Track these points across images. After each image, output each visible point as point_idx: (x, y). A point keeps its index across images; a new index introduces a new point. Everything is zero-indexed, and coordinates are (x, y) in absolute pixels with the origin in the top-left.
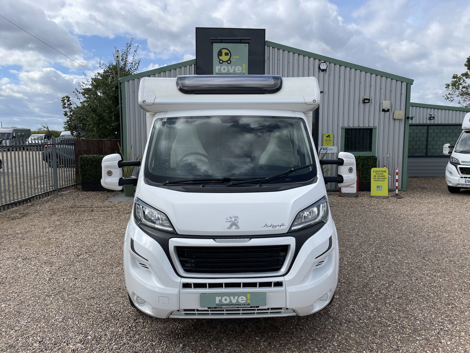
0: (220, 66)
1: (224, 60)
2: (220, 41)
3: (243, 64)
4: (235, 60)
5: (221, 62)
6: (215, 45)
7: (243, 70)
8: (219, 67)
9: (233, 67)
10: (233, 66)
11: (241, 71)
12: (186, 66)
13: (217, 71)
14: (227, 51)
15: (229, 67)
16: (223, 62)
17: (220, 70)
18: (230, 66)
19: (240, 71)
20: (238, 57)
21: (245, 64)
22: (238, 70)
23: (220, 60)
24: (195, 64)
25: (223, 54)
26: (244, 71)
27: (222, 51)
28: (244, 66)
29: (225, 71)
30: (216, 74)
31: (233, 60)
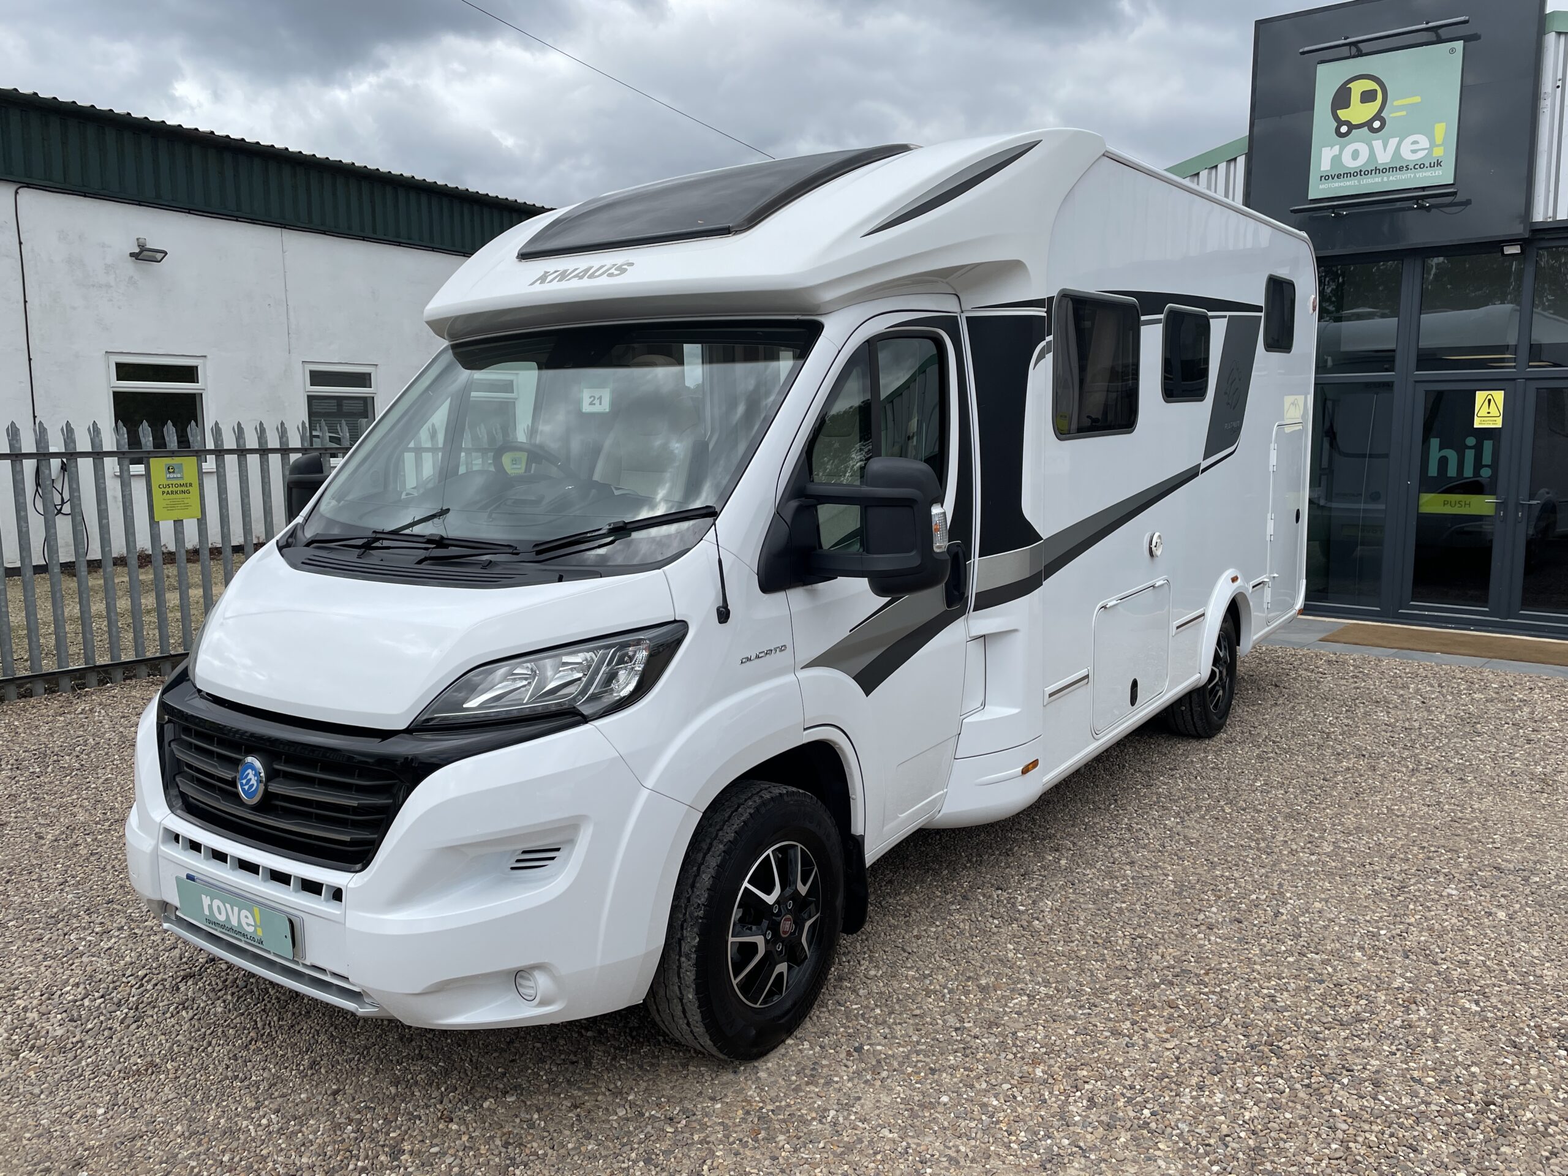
0: (1337, 148)
1: (1355, 122)
2: (1345, 51)
3: (1438, 127)
4: (1404, 113)
5: (1344, 130)
6: (1322, 69)
7: (1439, 145)
8: (1336, 150)
9: (1393, 142)
10: (1392, 140)
11: (1428, 151)
12: (1216, 167)
13: (1327, 166)
14: (1370, 85)
15: (1377, 144)
16: (1352, 127)
17: (1336, 160)
18: (1381, 141)
19: (1418, 151)
20: (1417, 99)
21: (1443, 125)
22: (1414, 151)
23: (1340, 123)
24: (1247, 155)
25: (1355, 97)
26: (1438, 152)
27: (1350, 88)
28: (1440, 130)
29: (1360, 162)
30: (1323, 177)
31: (1392, 115)
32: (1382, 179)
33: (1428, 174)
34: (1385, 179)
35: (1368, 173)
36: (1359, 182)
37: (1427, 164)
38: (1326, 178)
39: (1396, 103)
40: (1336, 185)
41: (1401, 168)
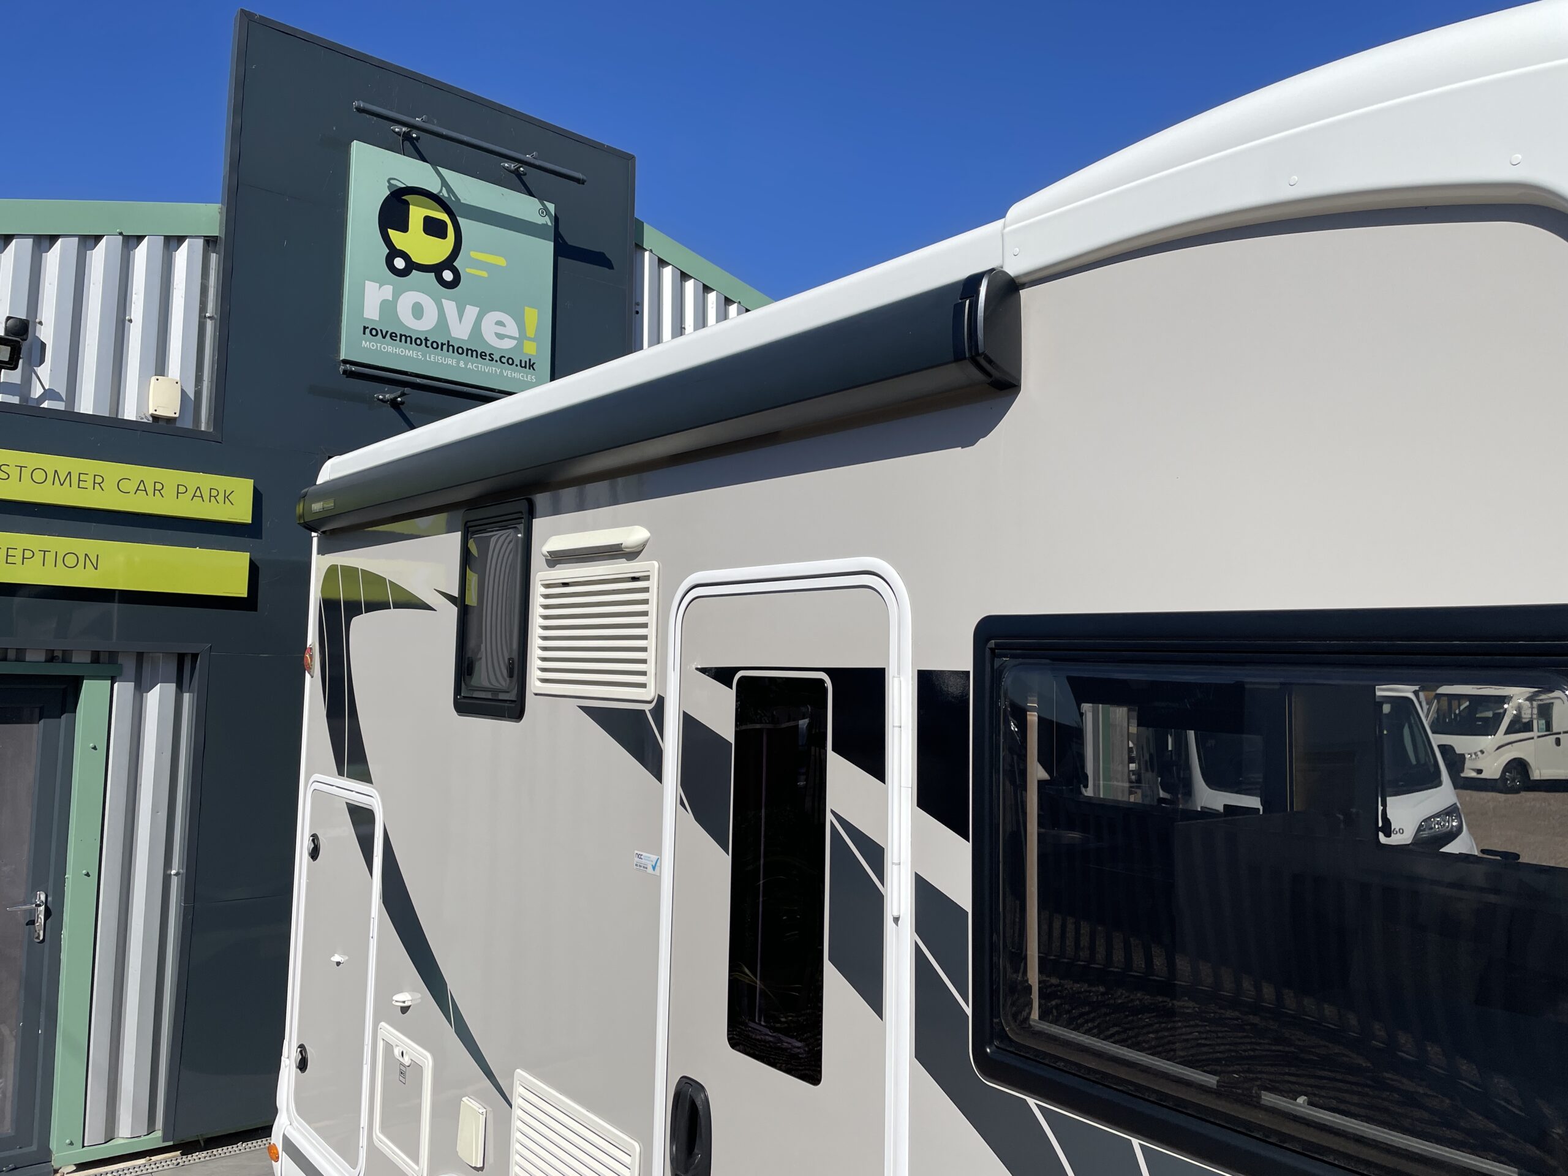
0: (389, 288)
1: (416, 259)
3: (527, 309)
4: (484, 274)
5: (402, 265)
7: (529, 339)
8: (387, 292)
9: (471, 312)
10: (468, 308)
11: (516, 341)
13: (372, 312)
14: (443, 216)
15: (450, 307)
16: (412, 266)
17: (387, 308)
18: (453, 304)
19: (506, 339)
20: (501, 262)
21: (535, 311)
22: (500, 336)
23: (394, 252)
24: (208, 239)
25: (415, 222)
26: (530, 349)
27: (407, 205)
28: (531, 314)
29: (424, 325)
30: (365, 328)
31: (468, 270)
32: (458, 363)
33: (516, 375)
34: (462, 364)
35: (436, 346)
36: (424, 355)
37: (517, 362)
38: (374, 332)
39: (474, 254)
40: (390, 349)
41: (483, 355)
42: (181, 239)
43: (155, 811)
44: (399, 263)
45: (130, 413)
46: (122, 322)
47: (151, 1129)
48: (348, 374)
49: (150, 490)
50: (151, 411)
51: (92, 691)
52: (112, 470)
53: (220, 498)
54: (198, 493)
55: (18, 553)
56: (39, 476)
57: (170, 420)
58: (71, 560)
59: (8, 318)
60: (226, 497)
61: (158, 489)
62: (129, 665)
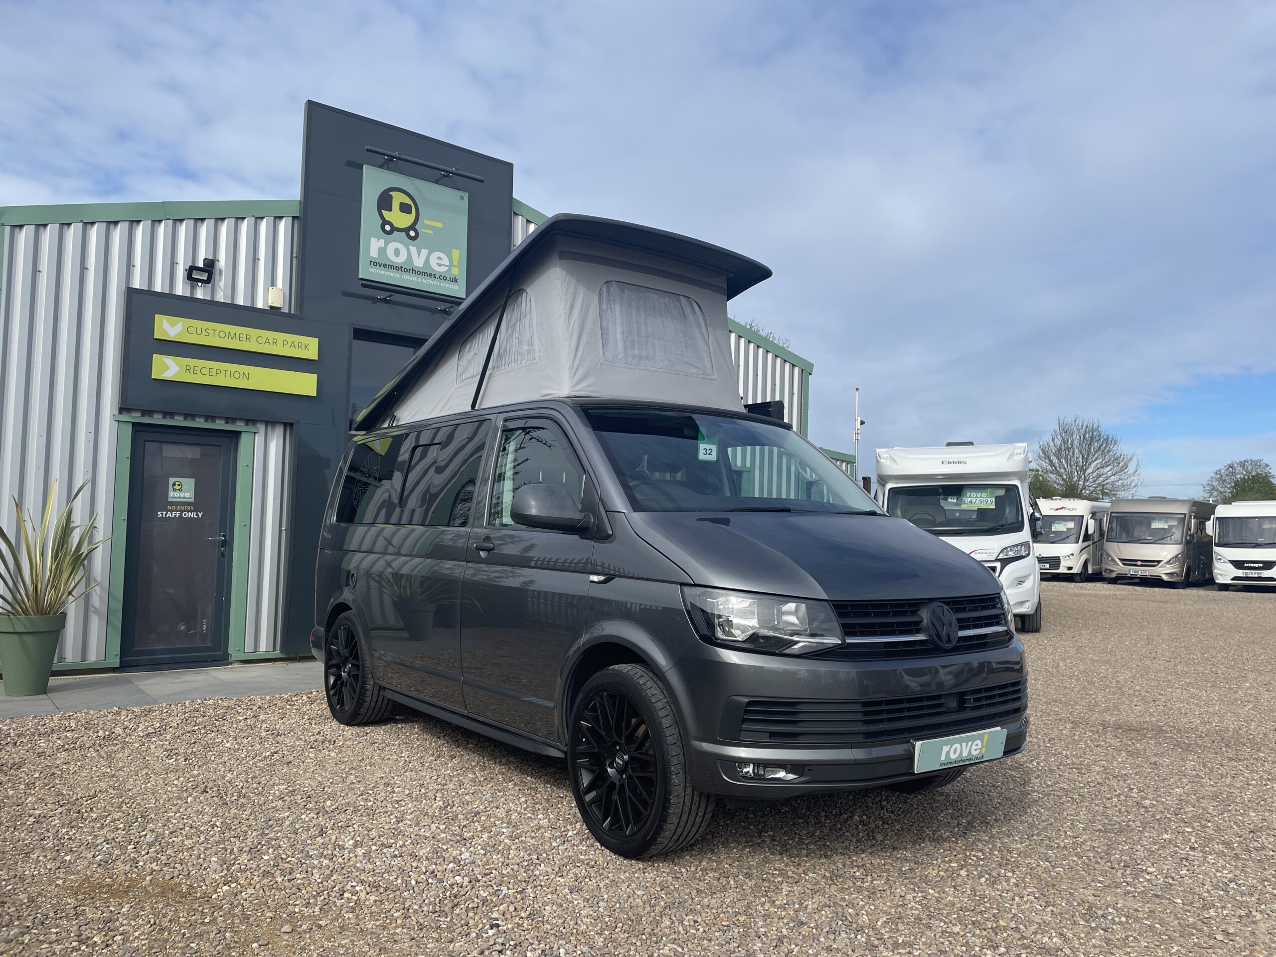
0: (383, 241)
1: (396, 225)
3: (454, 251)
4: (431, 232)
5: (389, 230)
6: (368, 171)
7: (455, 266)
8: (382, 243)
9: (424, 252)
10: (423, 250)
11: (448, 267)
13: (374, 254)
14: (409, 202)
15: (413, 250)
16: (394, 229)
17: (382, 251)
18: (415, 248)
19: (442, 266)
20: (440, 225)
21: (457, 250)
22: (439, 265)
23: (385, 222)
24: (294, 218)
25: (396, 205)
26: (455, 272)
27: (391, 197)
28: (456, 254)
29: (400, 260)
30: (371, 262)
31: (423, 230)
32: (417, 279)
33: (448, 286)
34: (420, 280)
35: (407, 271)
36: (400, 276)
37: (448, 279)
38: (374, 263)
39: (425, 222)
40: (383, 272)
41: (430, 275)
42: (281, 218)
43: (275, 498)
44: (388, 228)
45: (260, 305)
46: (255, 259)
47: (274, 650)
48: (362, 285)
49: (271, 342)
50: (270, 304)
51: (244, 439)
52: (254, 332)
53: (303, 347)
54: (293, 345)
55: (214, 371)
56: (222, 335)
57: (280, 308)
58: (237, 375)
59: (205, 259)
60: (306, 347)
61: (275, 342)
62: (261, 428)
